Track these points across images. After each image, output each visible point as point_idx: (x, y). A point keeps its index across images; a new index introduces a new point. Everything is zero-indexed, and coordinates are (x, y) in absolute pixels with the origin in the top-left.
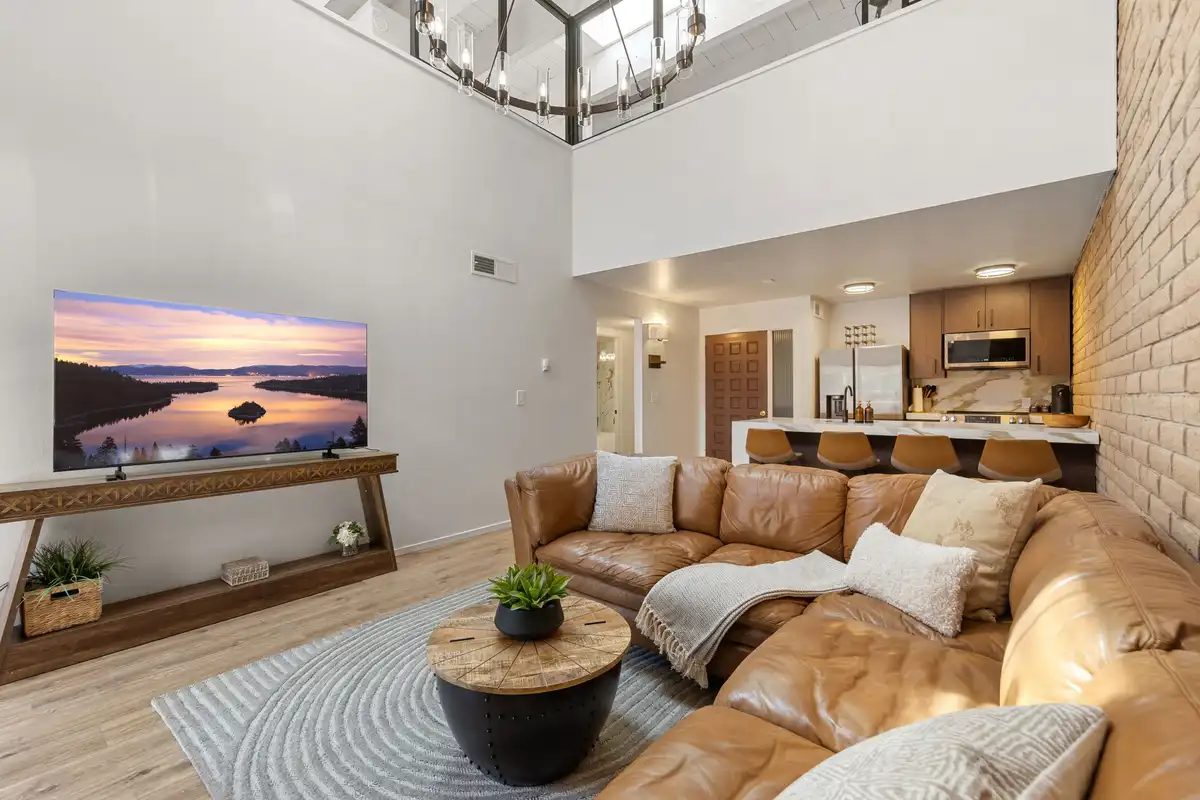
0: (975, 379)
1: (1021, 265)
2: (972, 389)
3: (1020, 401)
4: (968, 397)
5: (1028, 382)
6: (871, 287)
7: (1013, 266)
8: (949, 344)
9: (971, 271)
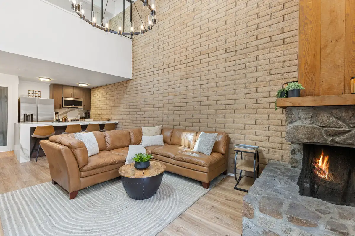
0: (67, 110)
1: (89, 84)
2: (66, 113)
3: (77, 116)
4: (65, 115)
5: (79, 112)
6: (50, 80)
7: (87, 84)
8: (64, 100)
9: (78, 83)
